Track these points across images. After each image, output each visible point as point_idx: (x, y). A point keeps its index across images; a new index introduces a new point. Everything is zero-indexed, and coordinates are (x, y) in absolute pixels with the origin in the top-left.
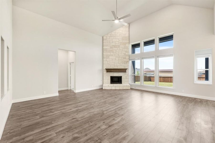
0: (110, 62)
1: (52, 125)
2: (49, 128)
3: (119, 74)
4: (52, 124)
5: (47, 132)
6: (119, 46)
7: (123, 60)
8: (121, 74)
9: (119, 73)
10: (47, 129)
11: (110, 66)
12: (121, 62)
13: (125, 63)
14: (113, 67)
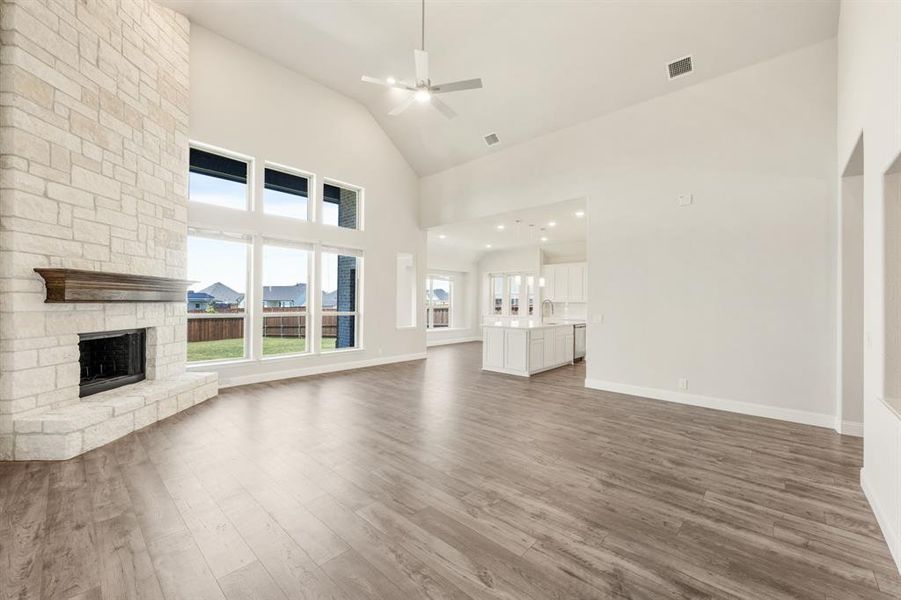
0: (77, 212)
1: (692, 520)
2: (709, 517)
3: (140, 315)
4: (684, 522)
5: (723, 513)
10: (718, 521)
13: (172, 243)
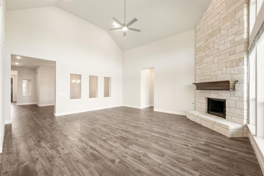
0: (204, 69)
3: (219, 94)
6: (220, 28)
7: (227, 60)
8: (223, 94)
9: (220, 91)
11: (204, 77)
12: (224, 65)
13: (234, 65)
14: (209, 78)
